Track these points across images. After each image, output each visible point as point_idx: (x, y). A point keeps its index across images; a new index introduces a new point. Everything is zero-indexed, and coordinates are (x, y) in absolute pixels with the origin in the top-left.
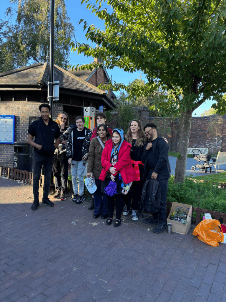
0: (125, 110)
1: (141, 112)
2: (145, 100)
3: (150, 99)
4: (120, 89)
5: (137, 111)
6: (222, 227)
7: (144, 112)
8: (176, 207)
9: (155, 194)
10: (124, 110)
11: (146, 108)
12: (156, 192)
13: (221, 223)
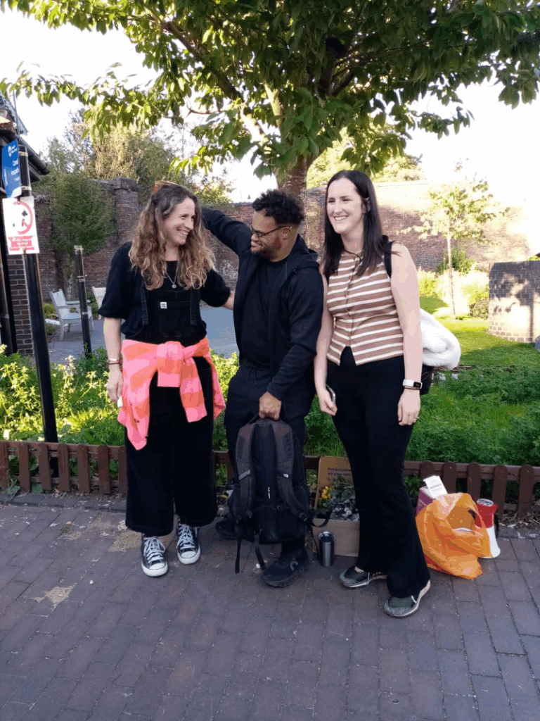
0: (71, 188)
1: (116, 193)
2: (122, 160)
3: (134, 159)
4: (63, 96)
5: (106, 190)
6: (480, 512)
7: (125, 192)
8: (331, 471)
9: (291, 473)
10: (67, 186)
11: (128, 181)
12: (290, 464)
13: (475, 500)
